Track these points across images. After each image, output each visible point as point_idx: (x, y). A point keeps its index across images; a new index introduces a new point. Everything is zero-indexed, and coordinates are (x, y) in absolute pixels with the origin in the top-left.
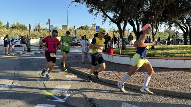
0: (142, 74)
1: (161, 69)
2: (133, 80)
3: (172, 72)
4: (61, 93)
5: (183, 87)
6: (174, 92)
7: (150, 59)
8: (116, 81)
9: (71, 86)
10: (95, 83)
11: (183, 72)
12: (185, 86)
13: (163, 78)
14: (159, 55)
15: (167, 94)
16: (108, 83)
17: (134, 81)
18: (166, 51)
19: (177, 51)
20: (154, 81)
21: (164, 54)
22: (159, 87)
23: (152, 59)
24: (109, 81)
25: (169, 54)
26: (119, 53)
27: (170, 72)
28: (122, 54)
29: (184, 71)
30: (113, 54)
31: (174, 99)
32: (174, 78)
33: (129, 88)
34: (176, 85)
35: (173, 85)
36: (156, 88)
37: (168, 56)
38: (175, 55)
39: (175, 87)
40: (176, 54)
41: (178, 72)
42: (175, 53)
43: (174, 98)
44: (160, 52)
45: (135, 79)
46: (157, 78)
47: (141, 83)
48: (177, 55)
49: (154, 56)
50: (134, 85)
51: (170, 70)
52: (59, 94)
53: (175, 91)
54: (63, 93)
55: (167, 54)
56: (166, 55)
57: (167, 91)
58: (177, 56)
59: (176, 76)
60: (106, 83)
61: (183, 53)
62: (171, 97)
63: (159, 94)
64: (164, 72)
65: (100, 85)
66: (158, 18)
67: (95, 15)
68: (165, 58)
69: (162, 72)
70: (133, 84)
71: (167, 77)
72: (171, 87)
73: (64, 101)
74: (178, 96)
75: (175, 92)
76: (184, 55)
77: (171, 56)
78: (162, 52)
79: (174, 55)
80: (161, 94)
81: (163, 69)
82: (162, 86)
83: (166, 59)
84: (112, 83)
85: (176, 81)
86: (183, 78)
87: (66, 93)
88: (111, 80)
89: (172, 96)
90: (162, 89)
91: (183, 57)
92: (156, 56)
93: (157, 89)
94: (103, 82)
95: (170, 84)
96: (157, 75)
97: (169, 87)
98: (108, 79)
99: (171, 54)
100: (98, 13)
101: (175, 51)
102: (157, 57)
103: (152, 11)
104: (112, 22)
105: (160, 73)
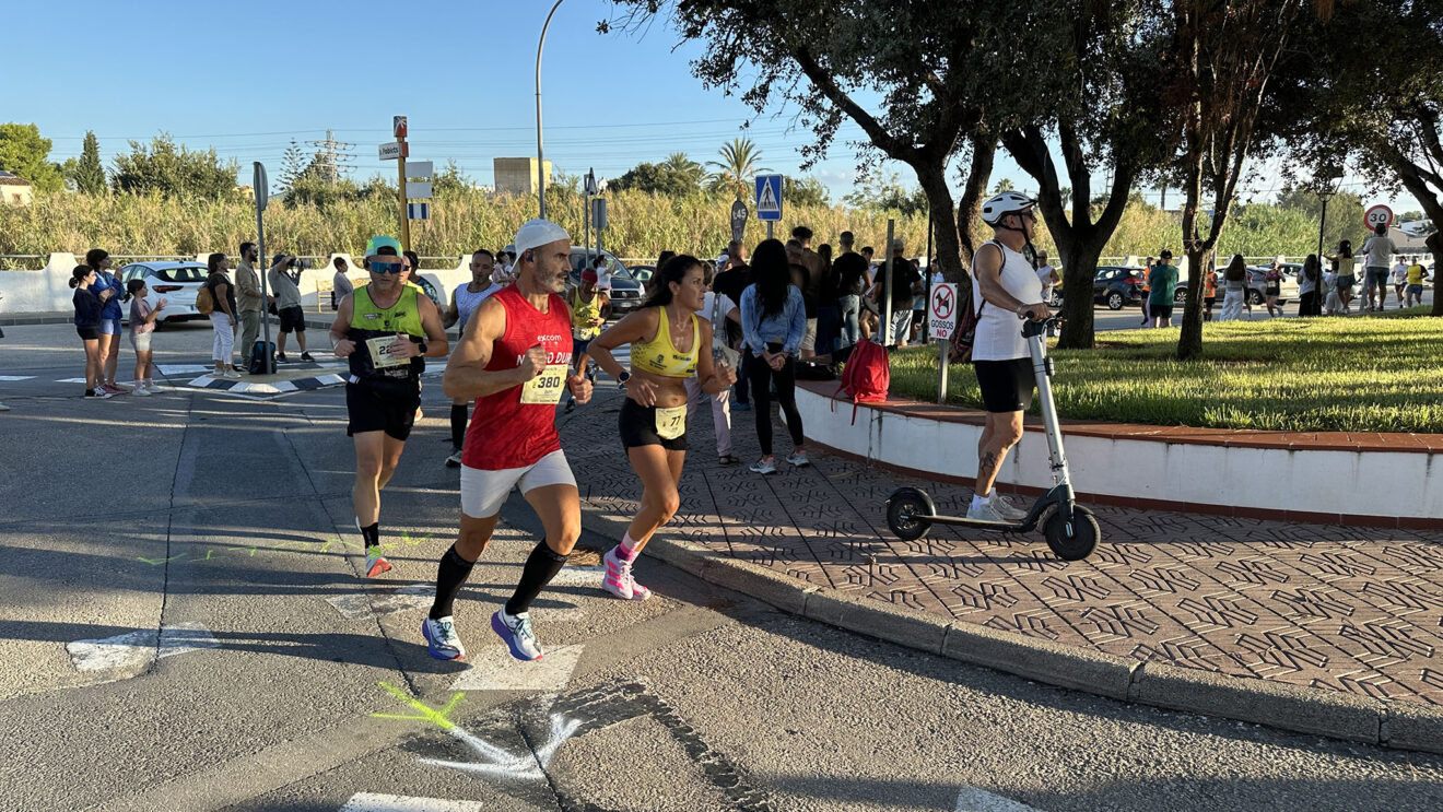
0: (1109, 565)
1: (1249, 524)
2: (1037, 612)
3: (1336, 550)
4: (516, 706)
5: (1411, 673)
6: (1341, 708)
7: (1170, 442)
8: (908, 614)
9: (579, 649)
10: (757, 633)
11: (1417, 545)
12: (1426, 663)
13: (1262, 593)
14: (1235, 414)
15: (1289, 725)
16: (853, 633)
17: (1048, 616)
18: (1288, 378)
19: (1373, 376)
20: (1195, 624)
21: (1272, 405)
22: (1231, 667)
23: (1182, 442)
24: (862, 613)
25: (1313, 402)
26: (931, 395)
27: (1321, 547)
28: (954, 400)
29: (1423, 540)
30: (883, 402)
31: (1341, 763)
32: (1346, 598)
33: (1007, 674)
34: (1363, 654)
35: (1336, 656)
36: (1211, 679)
37: (1303, 419)
38: (1361, 410)
39: (1356, 673)
40: (1369, 401)
41: (1376, 548)
42: (1361, 392)
43: (1344, 753)
44: (1241, 381)
45: (1049, 598)
46: (1219, 593)
47: (1096, 634)
48: (1376, 410)
49: (1197, 422)
50: (1042, 653)
51: (1319, 528)
52: (497, 712)
53: (1352, 701)
54: (526, 704)
55: (1294, 406)
56: (1289, 414)
57: (1292, 700)
58: (1377, 421)
59: (1361, 579)
60: (836, 628)
61: (1419, 400)
62: (1319, 751)
63: (1234, 721)
64: (1270, 549)
65: (797, 646)
66: (1233, 121)
67: (747, 98)
68: (1283, 439)
69: (1260, 546)
70: (1037, 643)
71: (1291, 589)
72: (1319, 673)
73: (538, 775)
74: (1369, 745)
75: (1355, 711)
76: (1425, 412)
77: (1330, 425)
78: (1259, 390)
79: (1350, 412)
80: (1245, 722)
81: (1266, 524)
82: (1256, 663)
83: (1293, 449)
84: (881, 634)
85: (1360, 625)
86: (1414, 599)
87: (552, 710)
88: (874, 613)
89: (1331, 739)
90: (1251, 685)
91: (1419, 430)
92: (1211, 416)
93: (1215, 688)
94: (813, 621)
95: (1317, 645)
96: (1218, 575)
97: (1311, 672)
98: (852, 599)
99: (1332, 401)
100: (771, 78)
101: (1361, 377)
102: (1219, 425)
103: (1188, 62)
104: (878, 150)
105: (1241, 553)
